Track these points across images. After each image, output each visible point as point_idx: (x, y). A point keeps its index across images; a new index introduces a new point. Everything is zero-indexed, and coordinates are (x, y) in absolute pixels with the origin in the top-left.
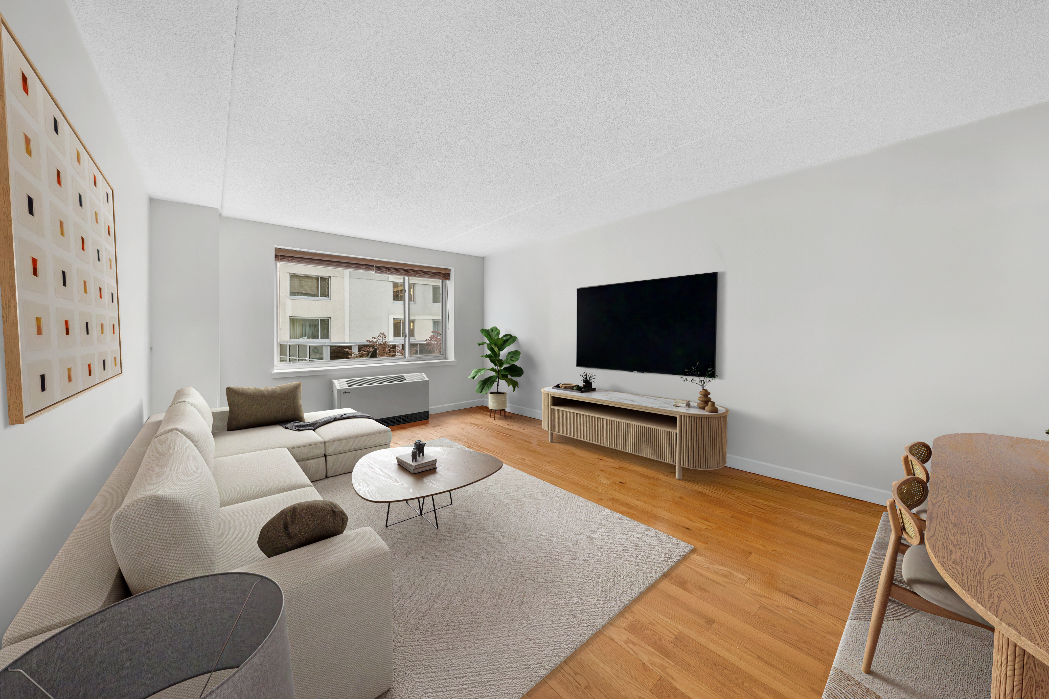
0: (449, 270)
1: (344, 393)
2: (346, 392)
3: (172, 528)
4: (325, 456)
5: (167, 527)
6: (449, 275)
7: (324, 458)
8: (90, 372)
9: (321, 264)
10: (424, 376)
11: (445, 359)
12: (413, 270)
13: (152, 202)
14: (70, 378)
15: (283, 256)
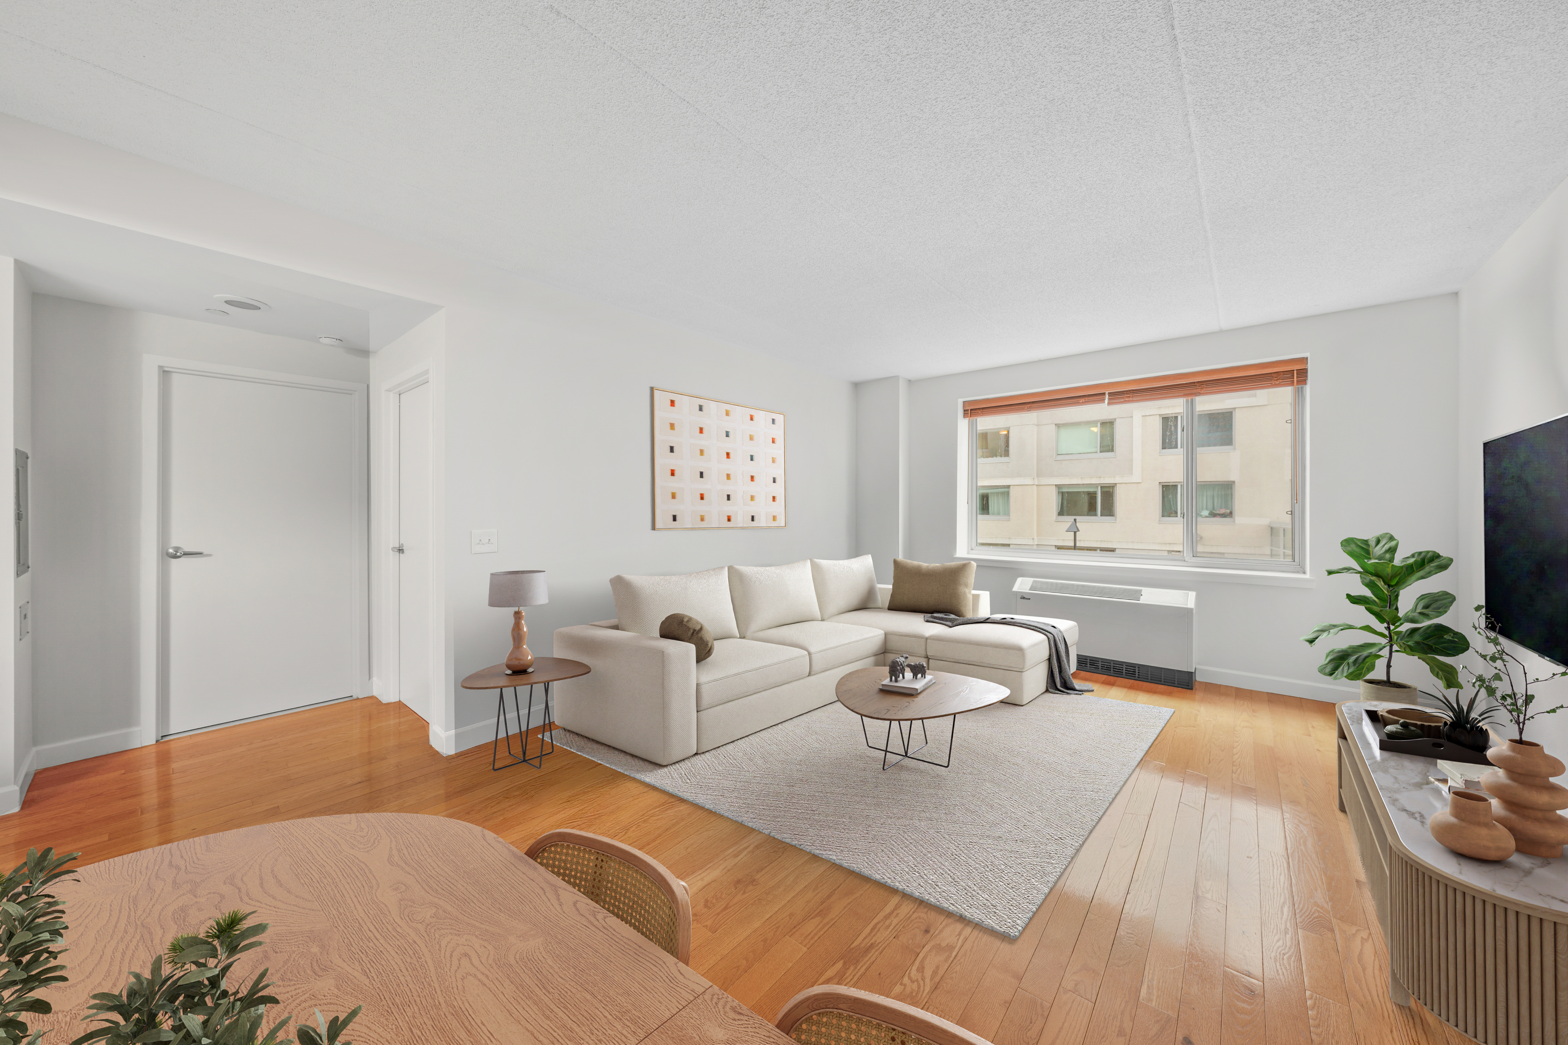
0: (1302, 360)
1: (1021, 598)
2: (1024, 598)
6: (1304, 372)
8: (729, 520)
9: (1022, 410)
10: (1187, 599)
11: (1298, 572)
12: (1194, 383)
13: (857, 386)
14: (702, 519)
15: (973, 410)
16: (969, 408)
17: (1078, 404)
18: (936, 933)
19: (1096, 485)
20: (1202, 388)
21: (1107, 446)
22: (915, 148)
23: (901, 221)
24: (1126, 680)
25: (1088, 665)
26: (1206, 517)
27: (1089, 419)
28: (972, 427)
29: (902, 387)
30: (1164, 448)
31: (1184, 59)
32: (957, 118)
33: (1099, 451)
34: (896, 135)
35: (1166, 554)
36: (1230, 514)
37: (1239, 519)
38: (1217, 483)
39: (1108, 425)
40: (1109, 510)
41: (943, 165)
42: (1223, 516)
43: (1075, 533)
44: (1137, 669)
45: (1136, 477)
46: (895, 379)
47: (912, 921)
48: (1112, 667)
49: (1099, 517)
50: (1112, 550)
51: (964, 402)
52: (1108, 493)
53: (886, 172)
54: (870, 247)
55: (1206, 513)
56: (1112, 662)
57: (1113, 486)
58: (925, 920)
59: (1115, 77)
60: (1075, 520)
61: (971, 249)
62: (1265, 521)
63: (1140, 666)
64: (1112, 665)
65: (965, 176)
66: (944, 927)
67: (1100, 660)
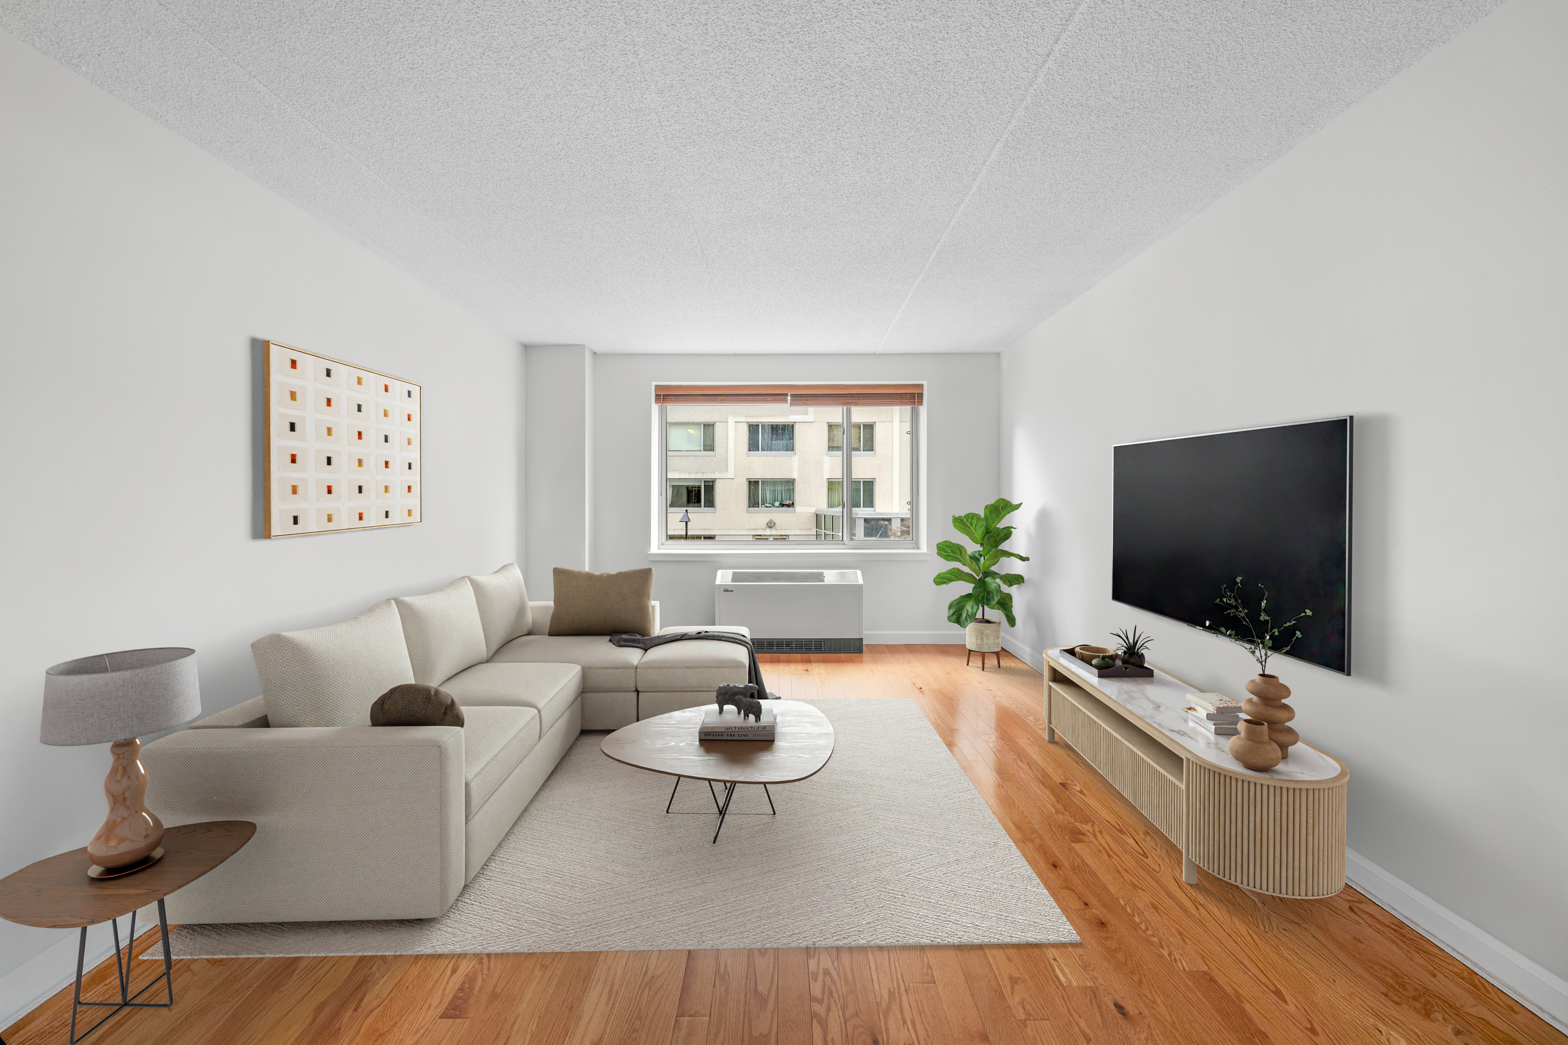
0: (921, 386)
1: (724, 591)
2: (727, 591)
3: (290, 670)
4: (638, 692)
5: (285, 667)
6: (920, 396)
7: (635, 694)
8: (361, 518)
9: (716, 401)
10: (857, 577)
11: (915, 548)
12: (854, 394)
13: (527, 349)
14: (330, 520)
15: (665, 395)
16: (662, 393)
17: (766, 401)
18: (885, 1039)
19: (700, 480)
20: (859, 400)
21: (709, 446)
22: (791, 42)
23: (711, 139)
24: (816, 654)
25: (785, 647)
26: (778, 507)
27: (695, 420)
28: (663, 414)
29: (588, 358)
30: (750, 450)
31: (1040, 80)
32: (855, 27)
33: (702, 450)
34: (784, 9)
35: (751, 538)
36: (792, 505)
37: (798, 508)
38: (783, 480)
39: (709, 427)
40: (710, 503)
41: (801, 84)
42: (789, 506)
43: (686, 522)
44: (823, 643)
45: (730, 474)
46: (581, 347)
47: (853, 1039)
48: (804, 645)
49: (703, 509)
50: (710, 538)
51: (656, 386)
52: (710, 486)
53: (739, 58)
54: (654, 161)
55: (777, 504)
56: (804, 641)
57: (713, 481)
58: (863, 1027)
59: (992, 67)
60: (686, 511)
61: (756, 208)
62: (812, 510)
63: (825, 640)
64: (804, 643)
65: (811, 112)
66: (886, 1023)
67: (794, 641)
